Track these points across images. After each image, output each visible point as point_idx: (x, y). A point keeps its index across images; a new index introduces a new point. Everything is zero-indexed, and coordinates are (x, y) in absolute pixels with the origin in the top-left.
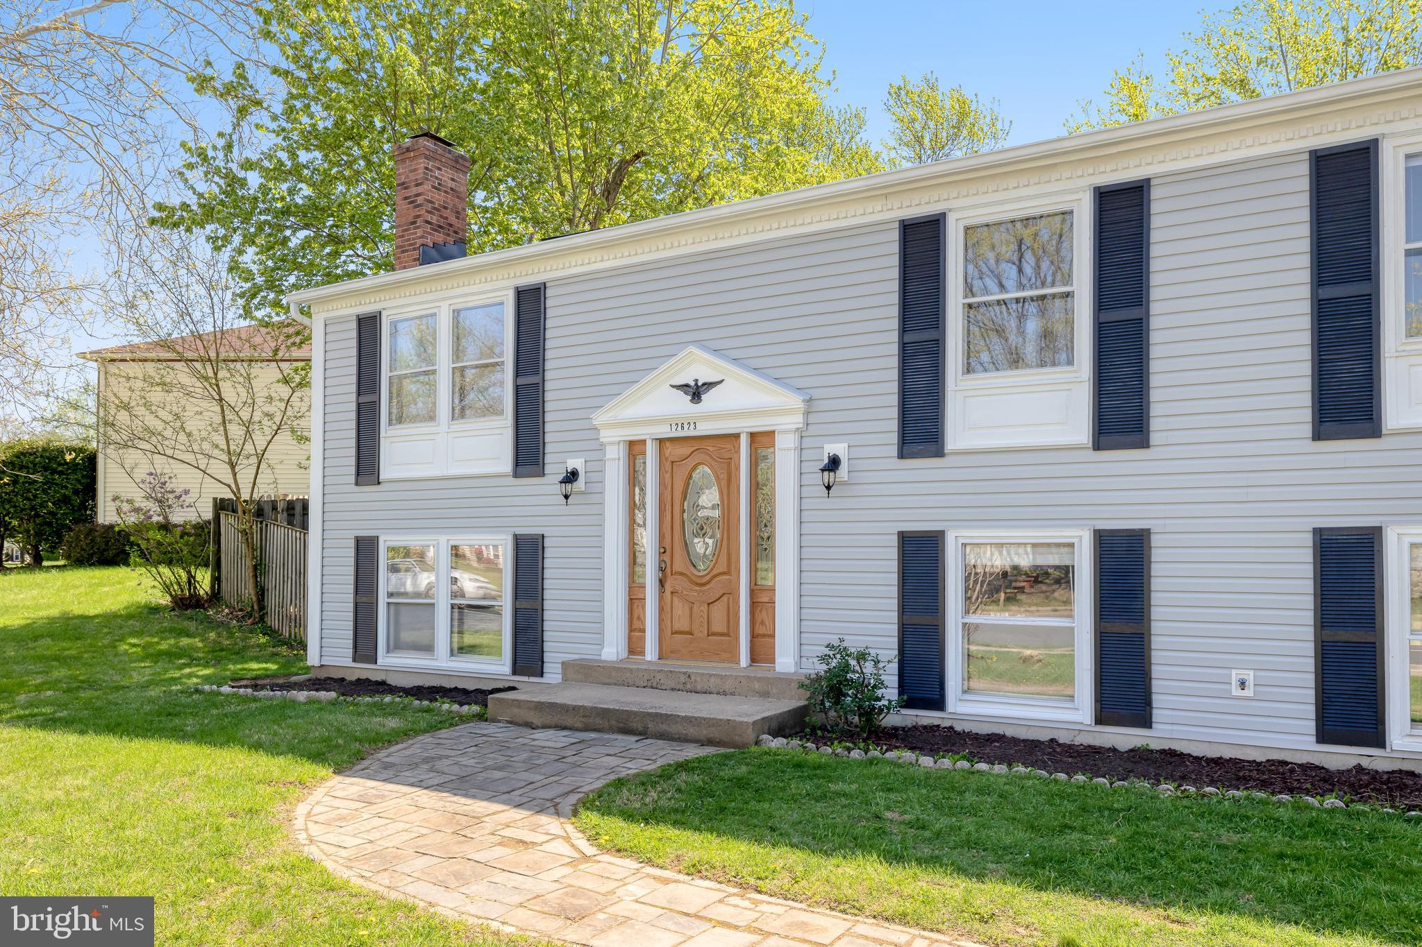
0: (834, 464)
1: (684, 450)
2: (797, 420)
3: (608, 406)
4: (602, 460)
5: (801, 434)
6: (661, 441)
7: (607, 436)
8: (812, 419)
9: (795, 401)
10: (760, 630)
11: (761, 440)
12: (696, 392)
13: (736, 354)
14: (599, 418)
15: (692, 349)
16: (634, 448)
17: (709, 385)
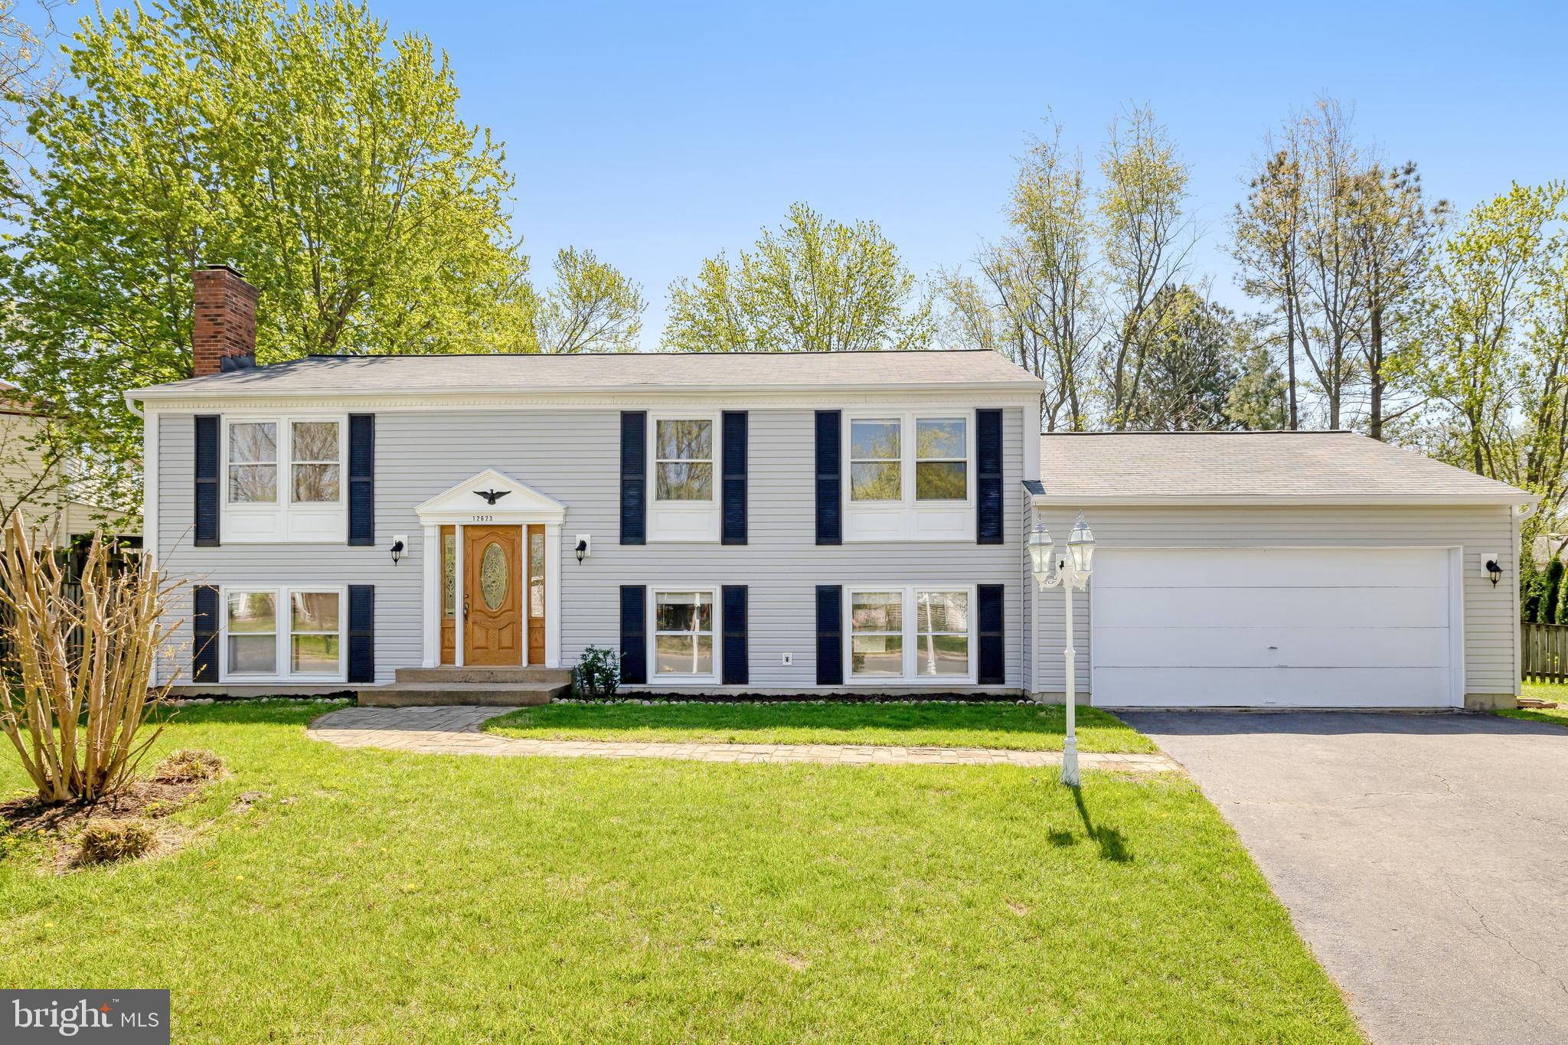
0: (582, 546)
1: (482, 533)
2: (560, 519)
3: (428, 502)
4: (422, 537)
5: (562, 527)
6: (465, 527)
7: (424, 521)
8: (569, 519)
9: (559, 508)
10: (535, 644)
11: (536, 529)
12: (492, 497)
13: (519, 476)
14: (420, 509)
15: (490, 470)
16: (446, 530)
17: (501, 494)
